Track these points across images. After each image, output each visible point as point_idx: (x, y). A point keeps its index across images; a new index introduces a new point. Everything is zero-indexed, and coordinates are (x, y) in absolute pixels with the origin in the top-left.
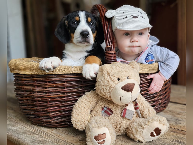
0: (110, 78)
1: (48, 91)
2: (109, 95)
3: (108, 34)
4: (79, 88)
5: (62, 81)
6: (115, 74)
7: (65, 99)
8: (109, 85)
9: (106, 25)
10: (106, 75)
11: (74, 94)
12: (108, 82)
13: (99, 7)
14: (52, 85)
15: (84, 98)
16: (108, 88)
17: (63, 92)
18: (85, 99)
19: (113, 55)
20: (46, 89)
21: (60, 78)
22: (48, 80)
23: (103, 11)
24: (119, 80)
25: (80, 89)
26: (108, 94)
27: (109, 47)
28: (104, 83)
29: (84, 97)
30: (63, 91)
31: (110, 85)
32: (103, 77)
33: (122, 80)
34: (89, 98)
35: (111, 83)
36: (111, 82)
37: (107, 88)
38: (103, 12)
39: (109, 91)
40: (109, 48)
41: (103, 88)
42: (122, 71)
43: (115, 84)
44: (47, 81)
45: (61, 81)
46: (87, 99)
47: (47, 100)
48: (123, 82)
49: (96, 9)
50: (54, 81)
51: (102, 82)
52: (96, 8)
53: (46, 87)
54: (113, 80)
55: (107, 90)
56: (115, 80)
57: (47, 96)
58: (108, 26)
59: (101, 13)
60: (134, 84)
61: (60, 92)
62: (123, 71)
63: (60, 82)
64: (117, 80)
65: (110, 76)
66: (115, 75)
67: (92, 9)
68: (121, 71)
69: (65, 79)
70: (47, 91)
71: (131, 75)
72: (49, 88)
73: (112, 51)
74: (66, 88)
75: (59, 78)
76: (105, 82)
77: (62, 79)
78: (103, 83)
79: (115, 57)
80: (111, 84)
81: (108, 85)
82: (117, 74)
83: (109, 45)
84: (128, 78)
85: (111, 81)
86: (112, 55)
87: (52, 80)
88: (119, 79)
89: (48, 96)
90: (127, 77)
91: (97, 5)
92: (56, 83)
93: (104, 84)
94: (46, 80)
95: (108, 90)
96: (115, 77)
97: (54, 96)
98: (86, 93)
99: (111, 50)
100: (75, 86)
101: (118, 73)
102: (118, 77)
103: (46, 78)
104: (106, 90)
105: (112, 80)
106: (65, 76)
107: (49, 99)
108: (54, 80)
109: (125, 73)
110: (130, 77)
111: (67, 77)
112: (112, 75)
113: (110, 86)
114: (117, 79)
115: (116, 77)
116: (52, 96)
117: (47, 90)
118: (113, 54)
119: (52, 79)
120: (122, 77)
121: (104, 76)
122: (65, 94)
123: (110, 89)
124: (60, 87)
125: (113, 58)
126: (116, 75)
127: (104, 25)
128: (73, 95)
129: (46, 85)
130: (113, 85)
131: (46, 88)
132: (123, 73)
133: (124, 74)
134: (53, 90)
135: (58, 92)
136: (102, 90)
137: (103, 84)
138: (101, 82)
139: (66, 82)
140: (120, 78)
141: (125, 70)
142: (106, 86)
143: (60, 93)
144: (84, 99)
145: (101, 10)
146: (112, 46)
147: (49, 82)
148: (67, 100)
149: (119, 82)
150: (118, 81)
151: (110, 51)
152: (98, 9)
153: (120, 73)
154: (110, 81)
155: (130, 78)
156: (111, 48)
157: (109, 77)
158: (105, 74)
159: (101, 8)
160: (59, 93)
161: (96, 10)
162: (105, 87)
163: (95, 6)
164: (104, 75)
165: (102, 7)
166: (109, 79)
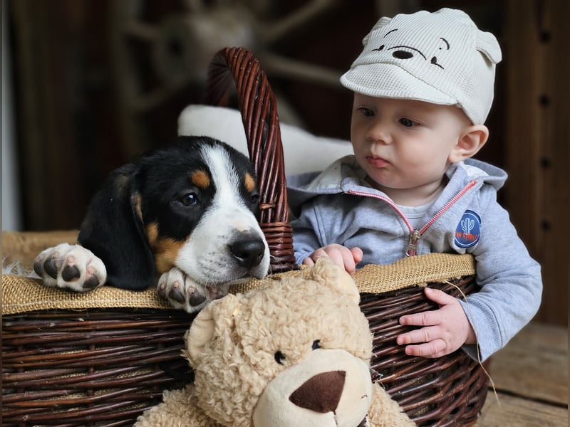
0: (243, 354)
1: (22, 383)
2: (246, 423)
3: (263, 157)
4: (142, 367)
5: (78, 342)
6: (262, 337)
7: (89, 414)
8: (240, 387)
9: (257, 124)
10: (228, 341)
11: (126, 393)
12: (237, 371)
13: (234, 57)
14: (39, 361)
15: (155, 417)
16: (239, 398)
17: (78, 388)
18: (161, 424)
19: (280, 240)
20: (14, 377)
21: (69, 329)
22: (23, 341)
23: (249, 72)
24: (282, 361)
25: (146, 374)
26: (243, 418)
27: (265, 207)
28: (219, 376)
29: (158, 412)
30: (82, 384)
31: (245, 387)
32: (218, 352)
33: (293, 361)
34: (176, 419)
35: (249, 376)
36: (247, 372)
37: (235, 400)
38: (249, 77)
39: (244, 409)
40: (266, 210)
41: (219, 397)
42: (290, 320)
43: (266, 378)
44: (16, 342)
45: (74, 343)
46: (167, 423)
47: (14, 419)
48: (297, 367)
49: (226, 64)
50: (45, 345)
51: (214, 372)
52: (224, 59)
53: (13, 368)
54: (255, 365)
55: (235, 404)
56: (261, 364)
57: (17, 404)
58: (265, 129)
59: (241, 81)
60: (342, 375)
61: (69, 386)
62: (293, 321)
63: (69, 346)
64: (274, 361)
65: (242, 347)
66: (260, 343)
67: (212, 63)
68: (287, 319)
69: (88, 335)
70: (16, 384)
71: (330, 330)
72: (26, 369)
73: (278, 224)
74: (92, 370)
75: (66, 330)
76: (223, 374)
77: (79, 335)
78: (219, 378)
79: (287, 246)
80: (248, 383)
81: (235, 385)
82: (269, 335)
83: (268, 202)
84: (316, 345)
85: (249, 369)
86: (277, 240)
87: (36, 340)
88: (279, 356)
89: (21, 404)
90: (312, 343)
91: (228, 50)
92: (55, 349)
93: (222, 383)
94: (15, 339)
95: (239, 406)
96: (261, 349)
97: (45, 403)
98: (166, 395)
99: (273, 220)
100: (131, 364)
101: (272, 330)
102: (275, 349)
103: (16, 332)
104: (232, 405)
105: (249, 365)
106: (90, 322)
107: (25, 414)
108: (45, 338)
109: (302, 325)
110: (326, 340)
111: (98, 327)
112: (251, 342)
113: (246, 390)
114: (273, 357)
115: (268, 349)
116: (36, 403)
117: (18, 380)
118: (282, 234)
119: (38, 337)
120: (289, 345)
121: (222, 349)
122: (88, 395)
123: (246, 400)
124: (68, 365)
125: (281, 250)
126: (264, 343)
127: (250, 124)
128: (121, 397)
129: (14, 360)
130: (258, 383)
131: (16, 371)
132: (293, 330)
133: (298, 331)
134: (42, 378)
135: (62, 386)
136: (219, 404)
137: (217, 384)
138: (211, 373)
139: (93, 347)
140: (283, 352)
141: (302, 316)
142: (232, 391)
143: (69, 391)
144: (156, 422)
145: (240, 70)
146: (277, 203)
147: (27, 347)
148: (96, 417)
149: (281, 367)
150: (276, 364)
151: (271, 224)
152: (230, 66)
153: (282, 330)
154: (241, 369)
155: (325, 344)
156: (275, 210)
157: (237, 351)
158: (222, 337)
159: (243, 61)
160: (65, 391)
161: (225, 66)
162: (228, 394)
163: (223, 52)
164: (219, 345)
165: (245, 56)
166: (238, 360)
